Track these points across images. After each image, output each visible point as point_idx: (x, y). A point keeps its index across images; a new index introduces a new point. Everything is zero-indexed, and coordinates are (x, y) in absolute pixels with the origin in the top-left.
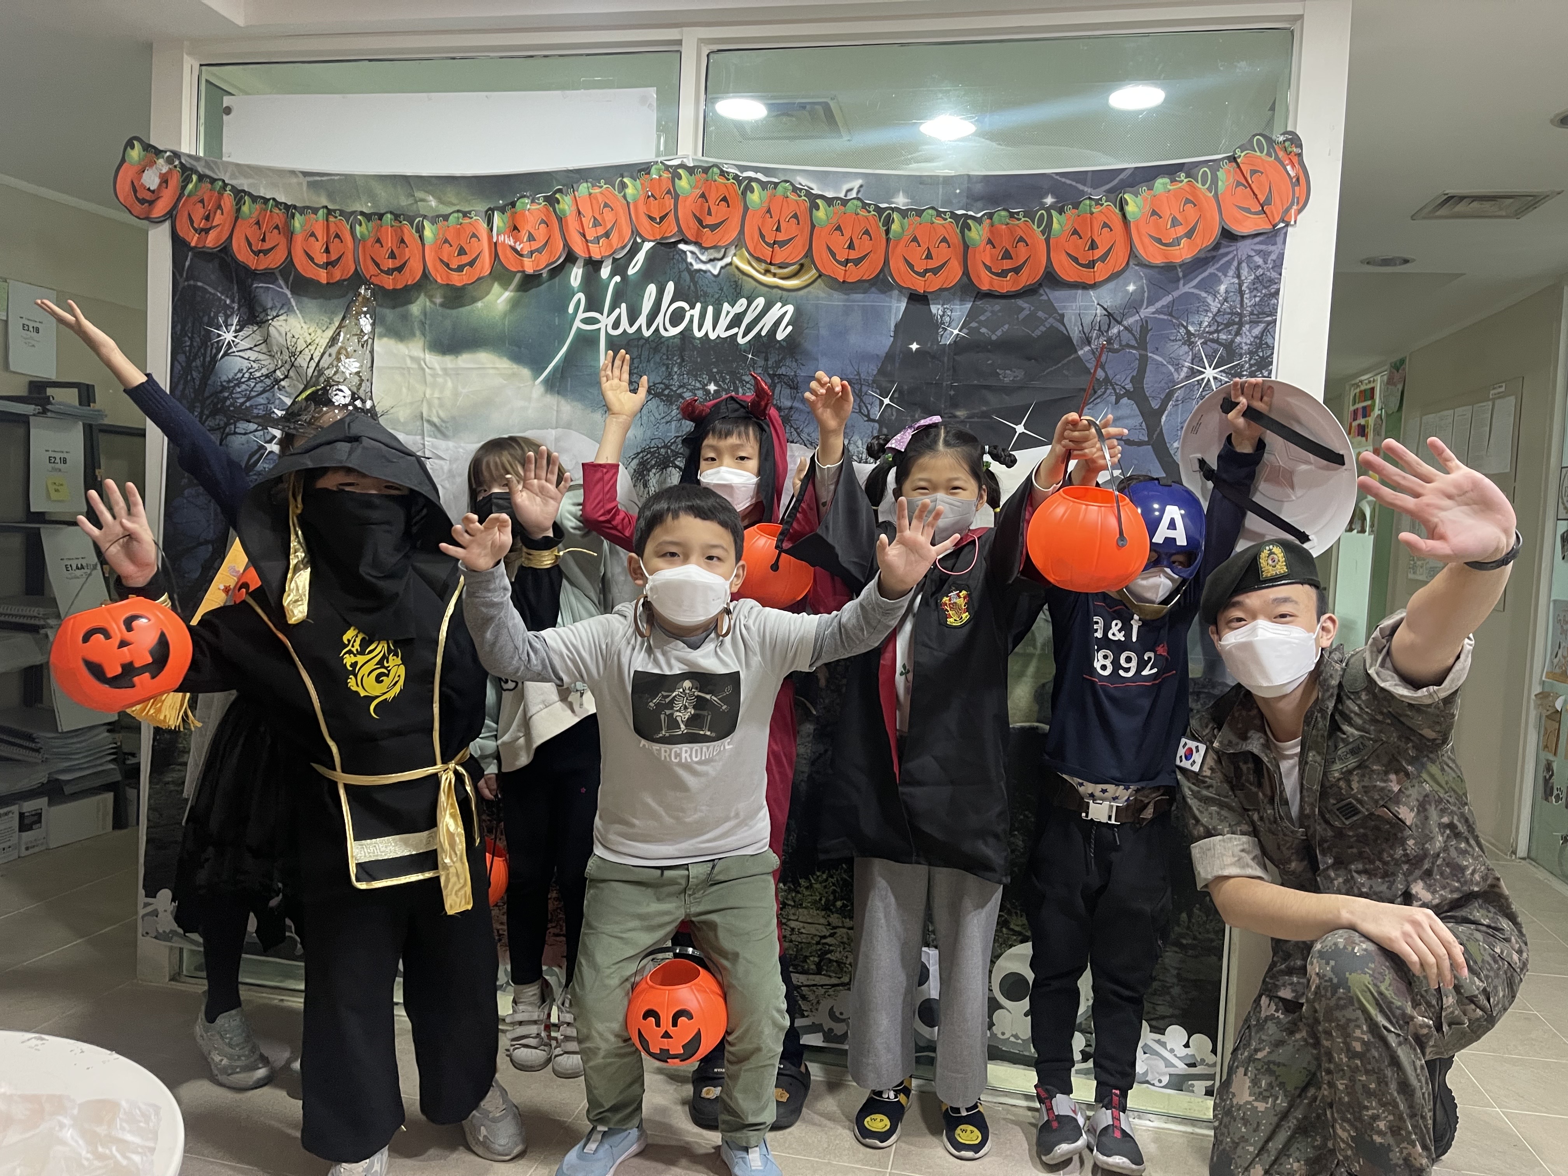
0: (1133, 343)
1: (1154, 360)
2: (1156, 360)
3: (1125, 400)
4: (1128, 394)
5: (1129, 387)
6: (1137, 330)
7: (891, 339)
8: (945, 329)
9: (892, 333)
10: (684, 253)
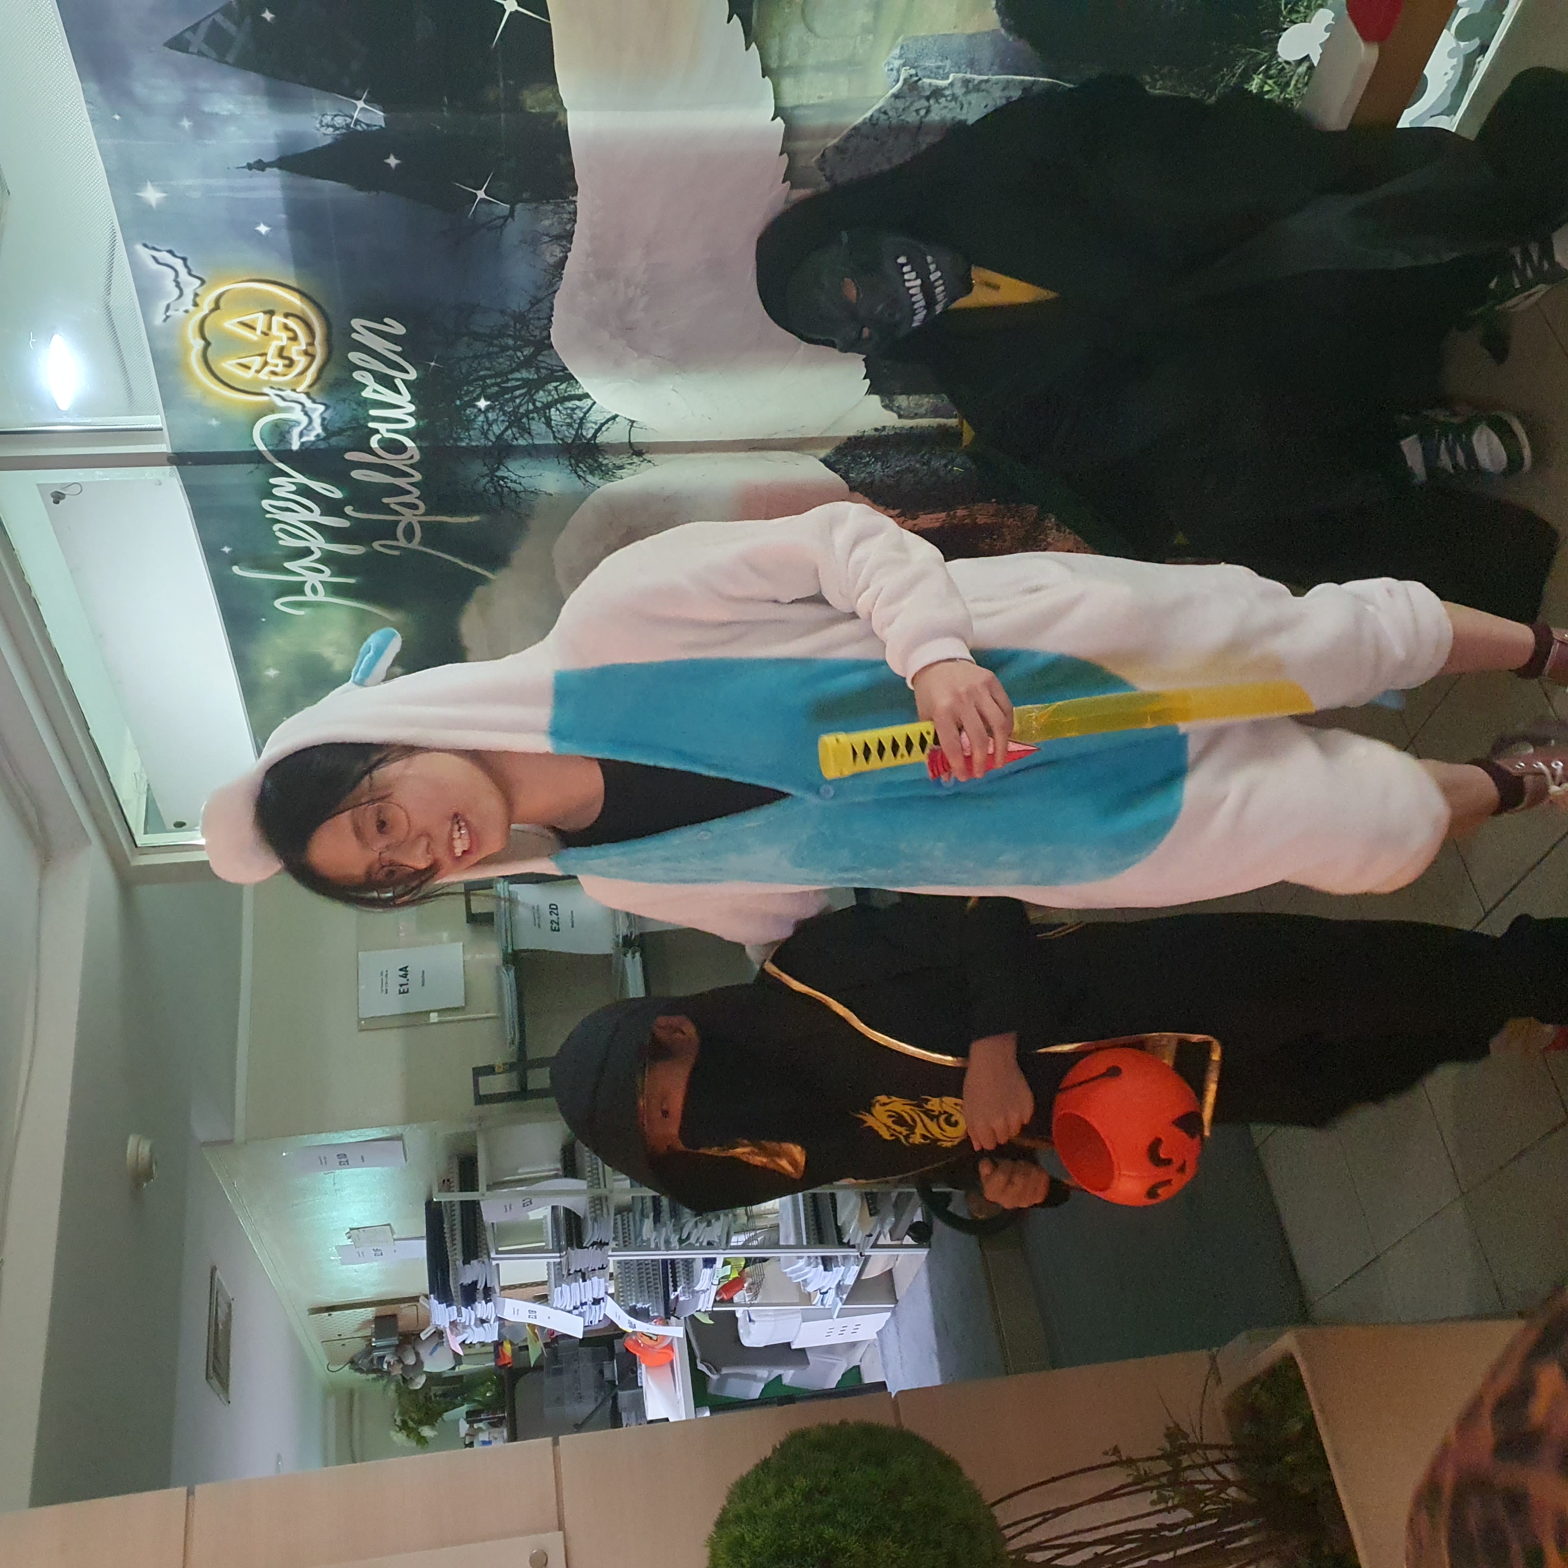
7: (382, 193)
8: (357, 122)
9: (373, 193)
10: (303, 444)
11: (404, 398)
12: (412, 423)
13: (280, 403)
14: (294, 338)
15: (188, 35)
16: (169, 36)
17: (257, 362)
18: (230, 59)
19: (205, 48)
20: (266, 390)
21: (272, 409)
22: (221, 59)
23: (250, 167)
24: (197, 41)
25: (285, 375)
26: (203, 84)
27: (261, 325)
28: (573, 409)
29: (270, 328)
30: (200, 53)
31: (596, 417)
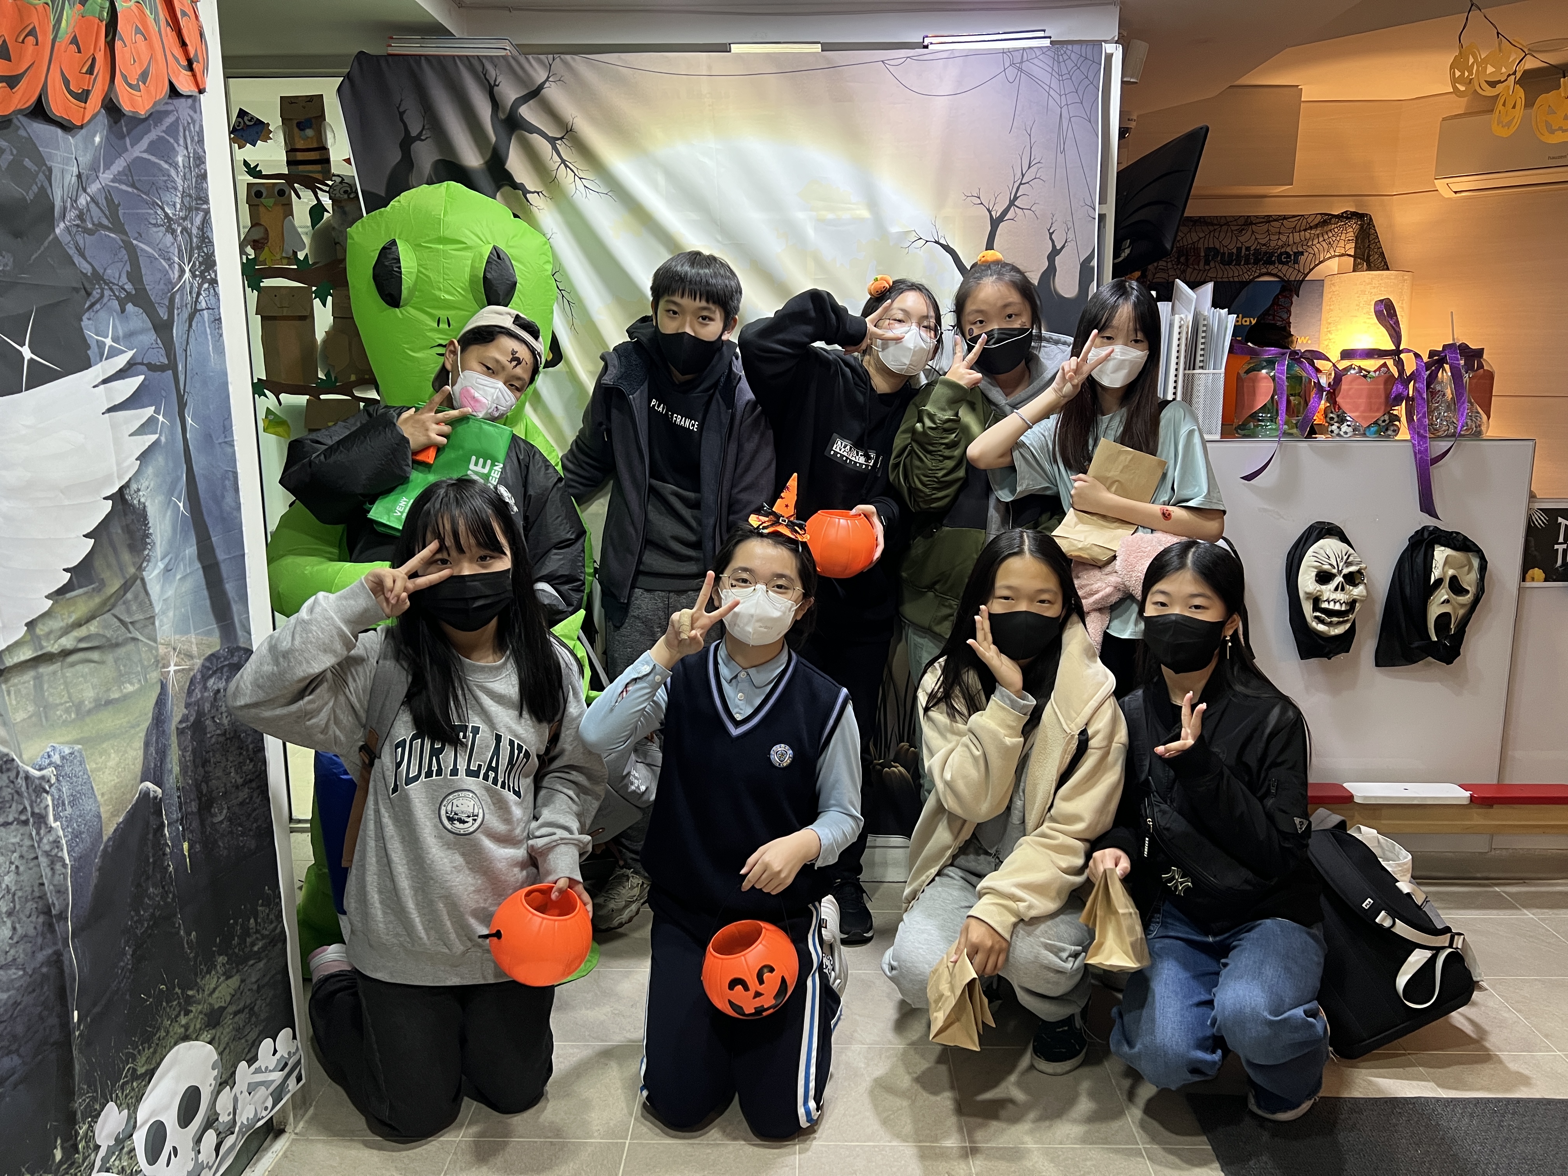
0: (105, 222)
1: (142, 250)
2: (146, 252)
3: (130, 307)
4: (130, 298)
5: (129, 287)
6: (103, 202)
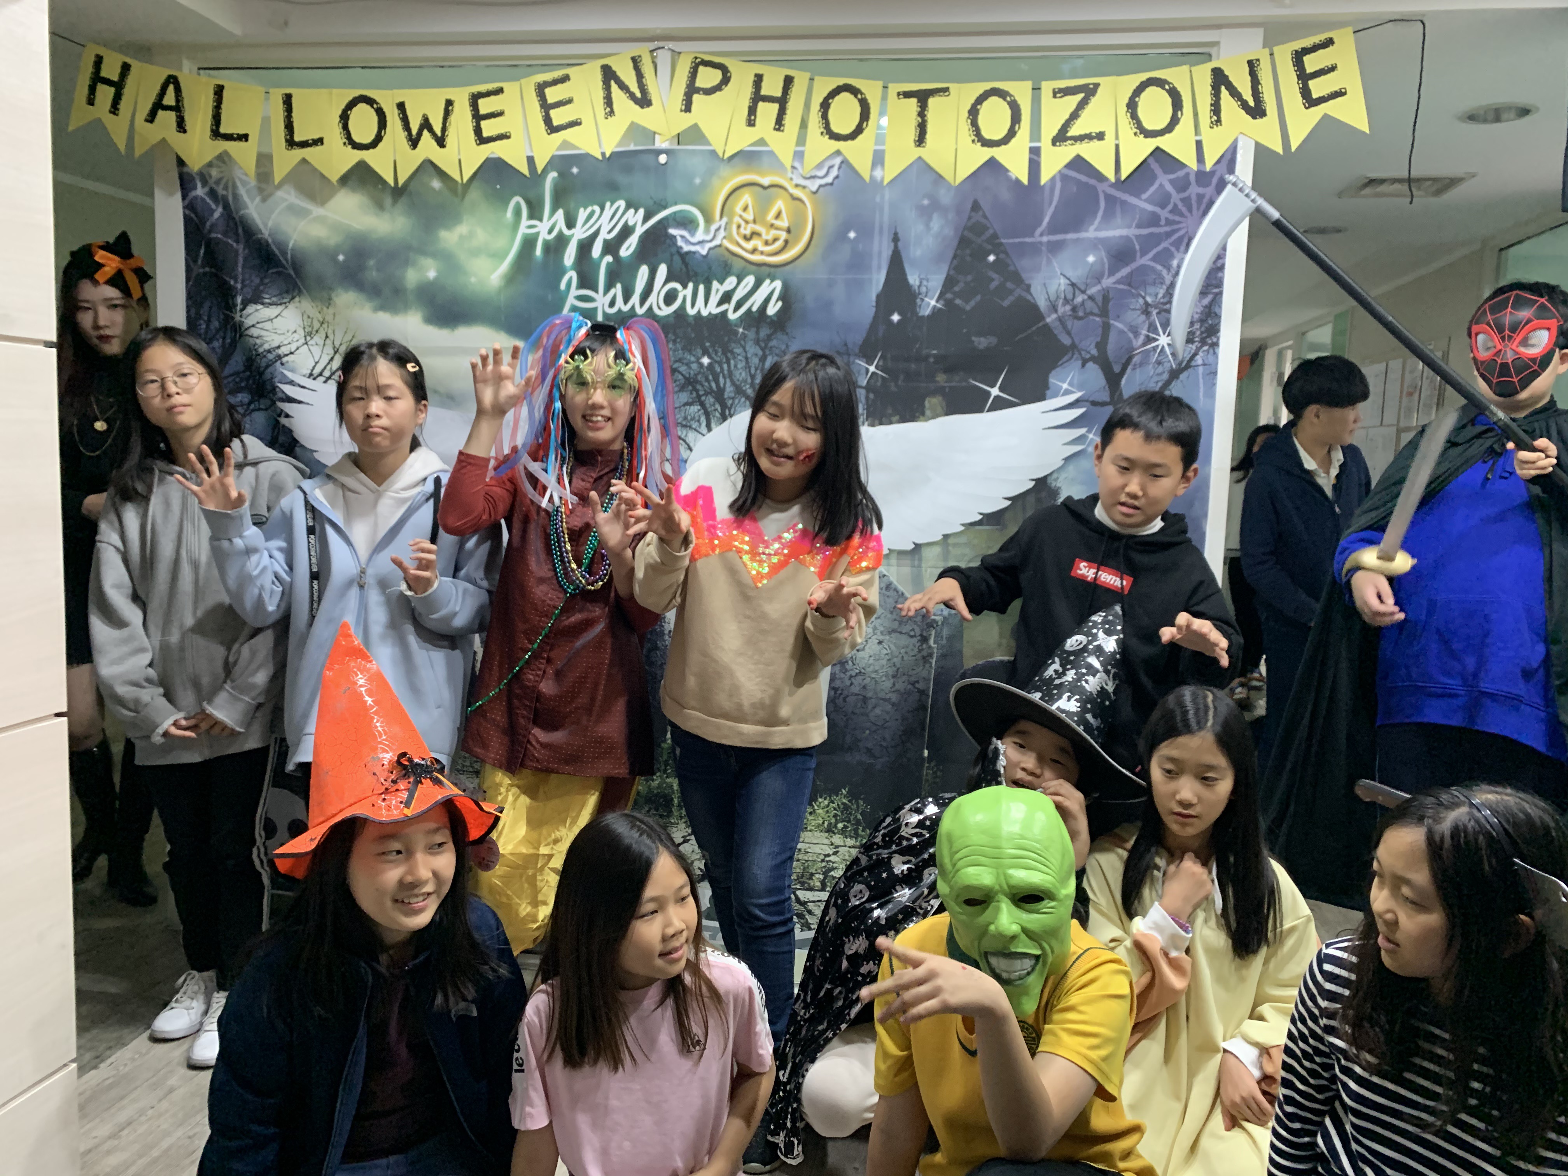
0: (1096, 310)
1: (1115, 326)
2: (1118, 327)
3: (1090, 365)
4: (1093, 359)
5: (1094, 352)
6: (1099, 299)
7: (874, 309)
8: (922, 300)
9: (874, 304)
10: (675, 237)
11: (713, 309)
12: (691, 312)
13: (713, 228)
14: (767, 243)
15: (981, 213)
16: (982, 203)
17: (749, 216)
18: (966, 233)
19: (973, 220)
20: (725, 219)
21: (709, 220)
22: (965, 228)
23: (896, 234)
24: (977, 217)
25: (738, 233)
26: (951, 216)
27: (778, 223)
28: (699, 421)
29: (777, 229)
30: (970, 218)
31: (691, 436)
